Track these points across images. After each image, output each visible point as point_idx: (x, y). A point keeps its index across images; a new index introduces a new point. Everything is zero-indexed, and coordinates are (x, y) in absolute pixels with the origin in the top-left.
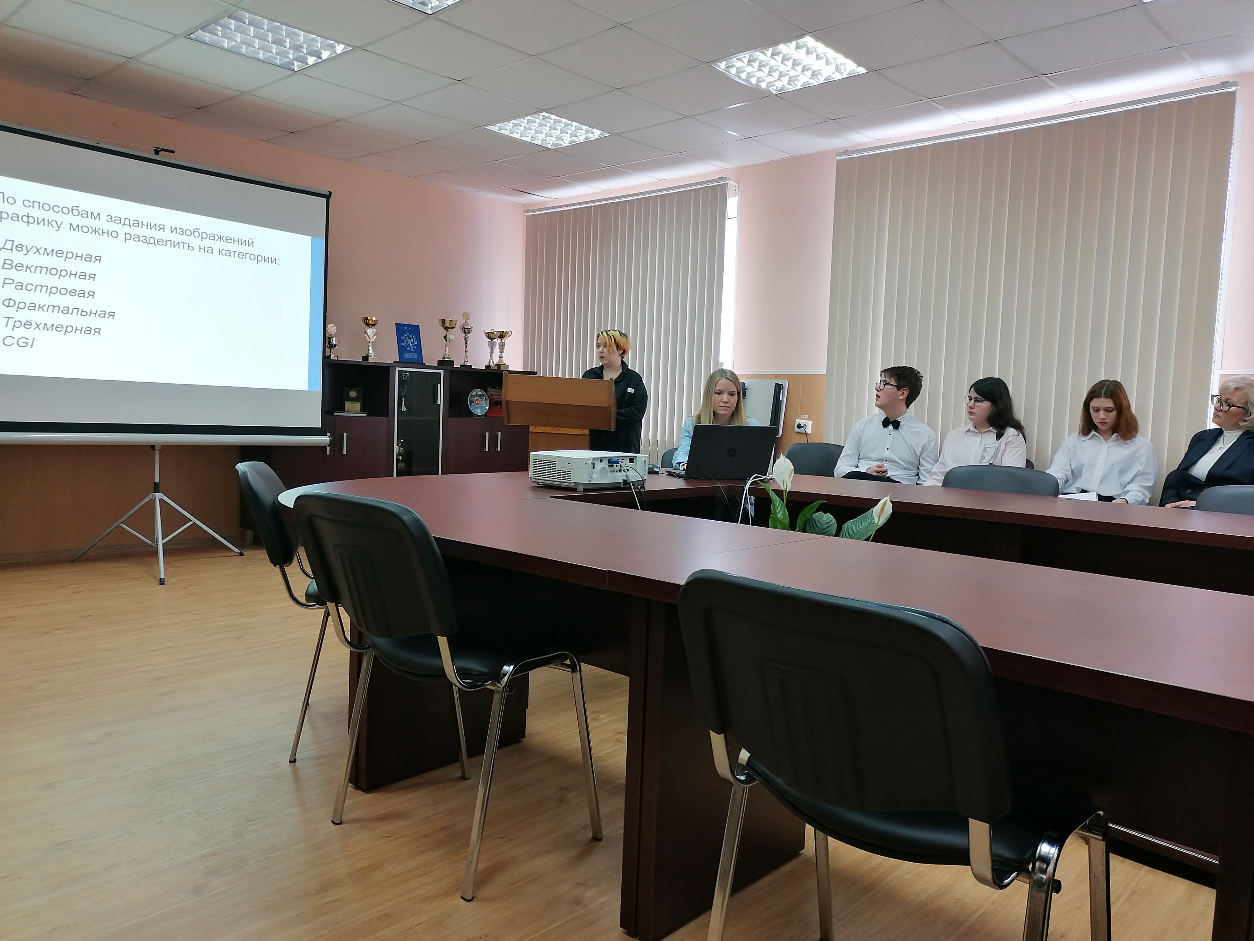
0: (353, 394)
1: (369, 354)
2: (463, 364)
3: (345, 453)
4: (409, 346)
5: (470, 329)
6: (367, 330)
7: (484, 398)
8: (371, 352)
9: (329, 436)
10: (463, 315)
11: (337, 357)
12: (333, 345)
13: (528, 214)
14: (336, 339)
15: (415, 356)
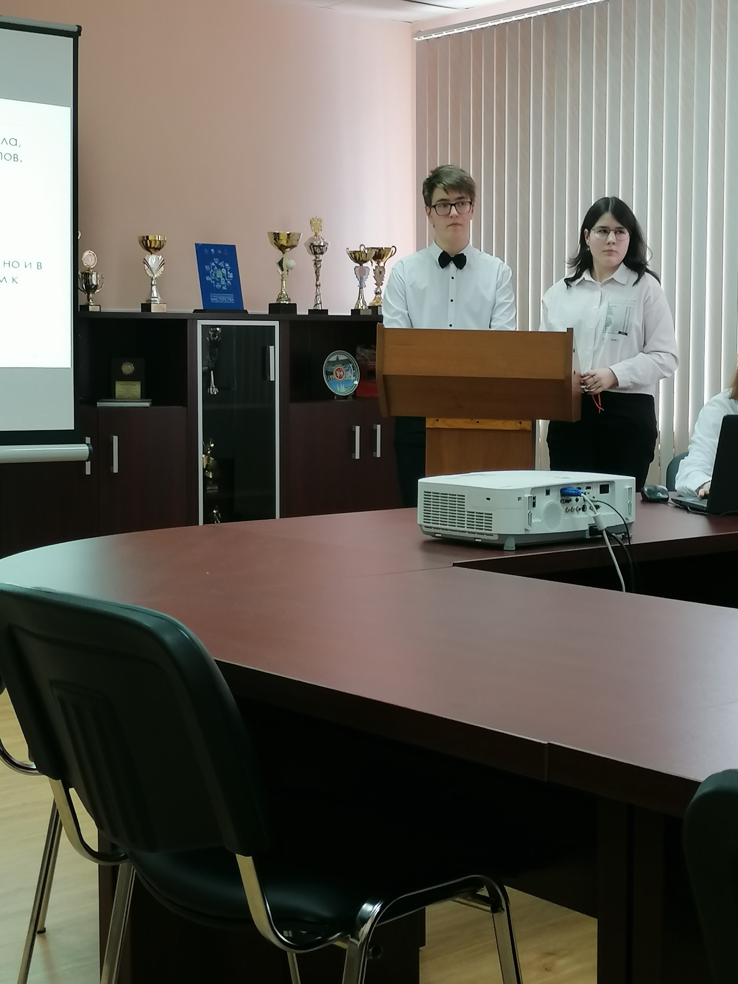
0: (128, 368)
1: (153, 299)
2: (312, 308)
3: (116, 470)
4: (220, 282)
5: (324, 246)
6: (149, 258)
7: (351, 365)
8: (155, 296)
9: (88, 444)
10: (311, 222)
11: (100, 306)
12: (93, 287)
13: (420, 39)
14: (96, 276)
15: (230, 299)
